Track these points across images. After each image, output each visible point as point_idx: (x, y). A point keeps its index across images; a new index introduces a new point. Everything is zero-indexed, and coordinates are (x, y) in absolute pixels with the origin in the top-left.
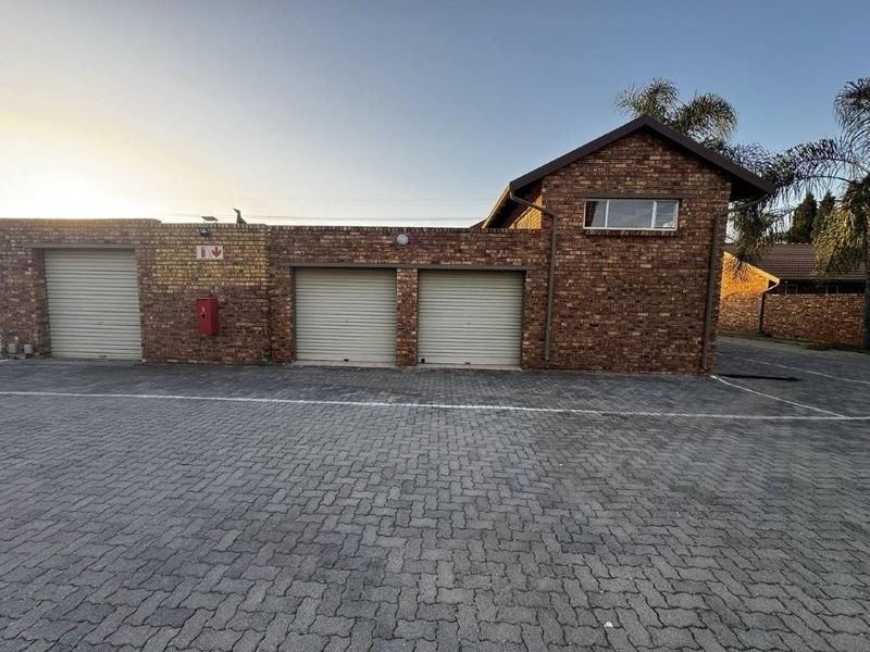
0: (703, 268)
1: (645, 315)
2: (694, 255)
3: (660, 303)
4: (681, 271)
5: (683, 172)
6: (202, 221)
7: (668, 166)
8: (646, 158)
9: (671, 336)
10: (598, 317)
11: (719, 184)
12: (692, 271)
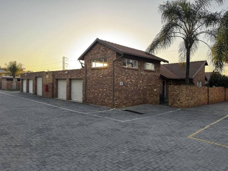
0: (112, 76)
1: (101, 90)
2: (110, 73)
3: (104, 87)
4: (108, 78)
5: (107, 51)
6: (47, 71)
7: (104, 50)
8: (100, 48)
9: (107, 96)
10: (93, 90)
11: (114, 53)
12: (110, 77)
